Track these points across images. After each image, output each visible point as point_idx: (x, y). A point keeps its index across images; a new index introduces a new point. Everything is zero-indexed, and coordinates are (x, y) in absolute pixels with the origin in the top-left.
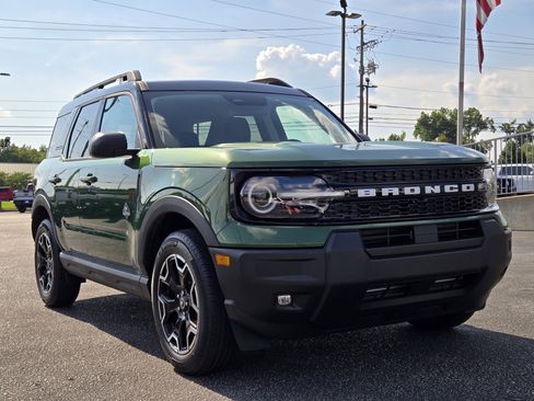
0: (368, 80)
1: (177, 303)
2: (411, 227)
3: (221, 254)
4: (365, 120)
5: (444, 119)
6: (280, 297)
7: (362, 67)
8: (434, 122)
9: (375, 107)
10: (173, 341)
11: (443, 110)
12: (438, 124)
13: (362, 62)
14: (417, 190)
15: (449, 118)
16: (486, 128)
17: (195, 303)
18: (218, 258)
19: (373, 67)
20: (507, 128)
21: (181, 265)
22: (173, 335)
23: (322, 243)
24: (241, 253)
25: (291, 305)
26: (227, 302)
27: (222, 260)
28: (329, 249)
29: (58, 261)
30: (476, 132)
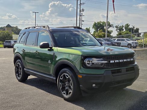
0: (82, 14)
1: (65, 84)
2: (121, 69)
3: (80, 75)
4: (81, 24)
5: (100, 24)
6: (93, 85)
7: (80, 10)
8: (98, 25)
9: (84, 21)
10: (64, 93)
11: (100, 22)
12: (99, 25)
13: (80, 8)
14: (122, 61)
15: (102, 24)
16: (111, 27)
17: (72, 85)
18: (79, 76)
19: (83, 10)
20: (117, 27)
21: (67, 76)
22: (64, 92)
23: (103, 73)
24: (85, 75)
25: (95, 86)
26: (81, 86)
27: (80, 76)
28: (105, 75)
29: (23, 70)
30: (109, 28)
